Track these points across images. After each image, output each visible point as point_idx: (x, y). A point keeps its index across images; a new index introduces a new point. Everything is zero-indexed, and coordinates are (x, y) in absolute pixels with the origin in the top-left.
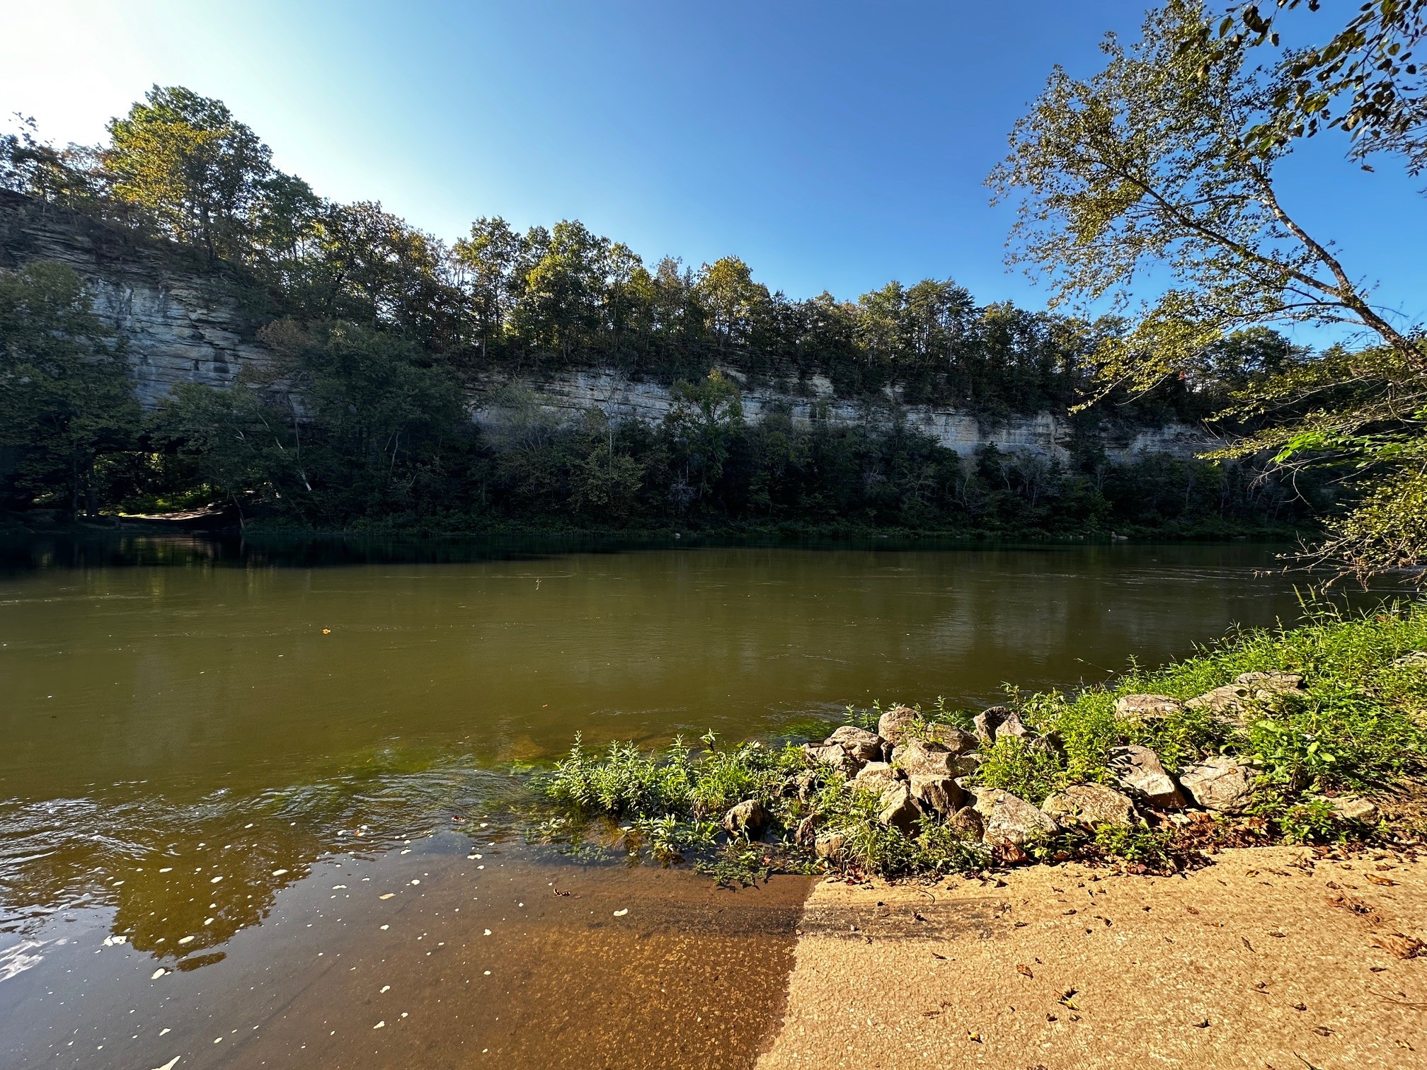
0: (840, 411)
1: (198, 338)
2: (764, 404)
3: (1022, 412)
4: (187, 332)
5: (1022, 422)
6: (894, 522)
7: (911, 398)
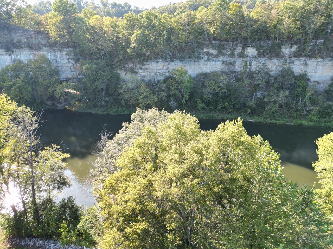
1: (69, 62)
4: (67, 61)
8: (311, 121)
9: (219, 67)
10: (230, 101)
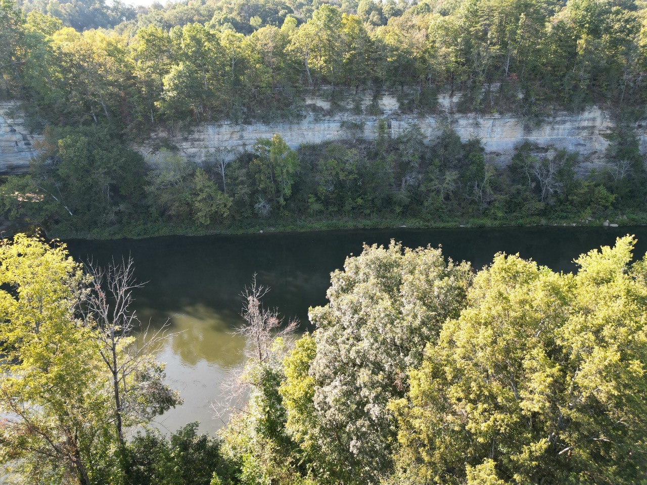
0: (401, 123)
2: (343, 124)
3: (568, 110)
5: (567, 118)
8: (495, 219)
9: (336, 133)
10: (364, 195)
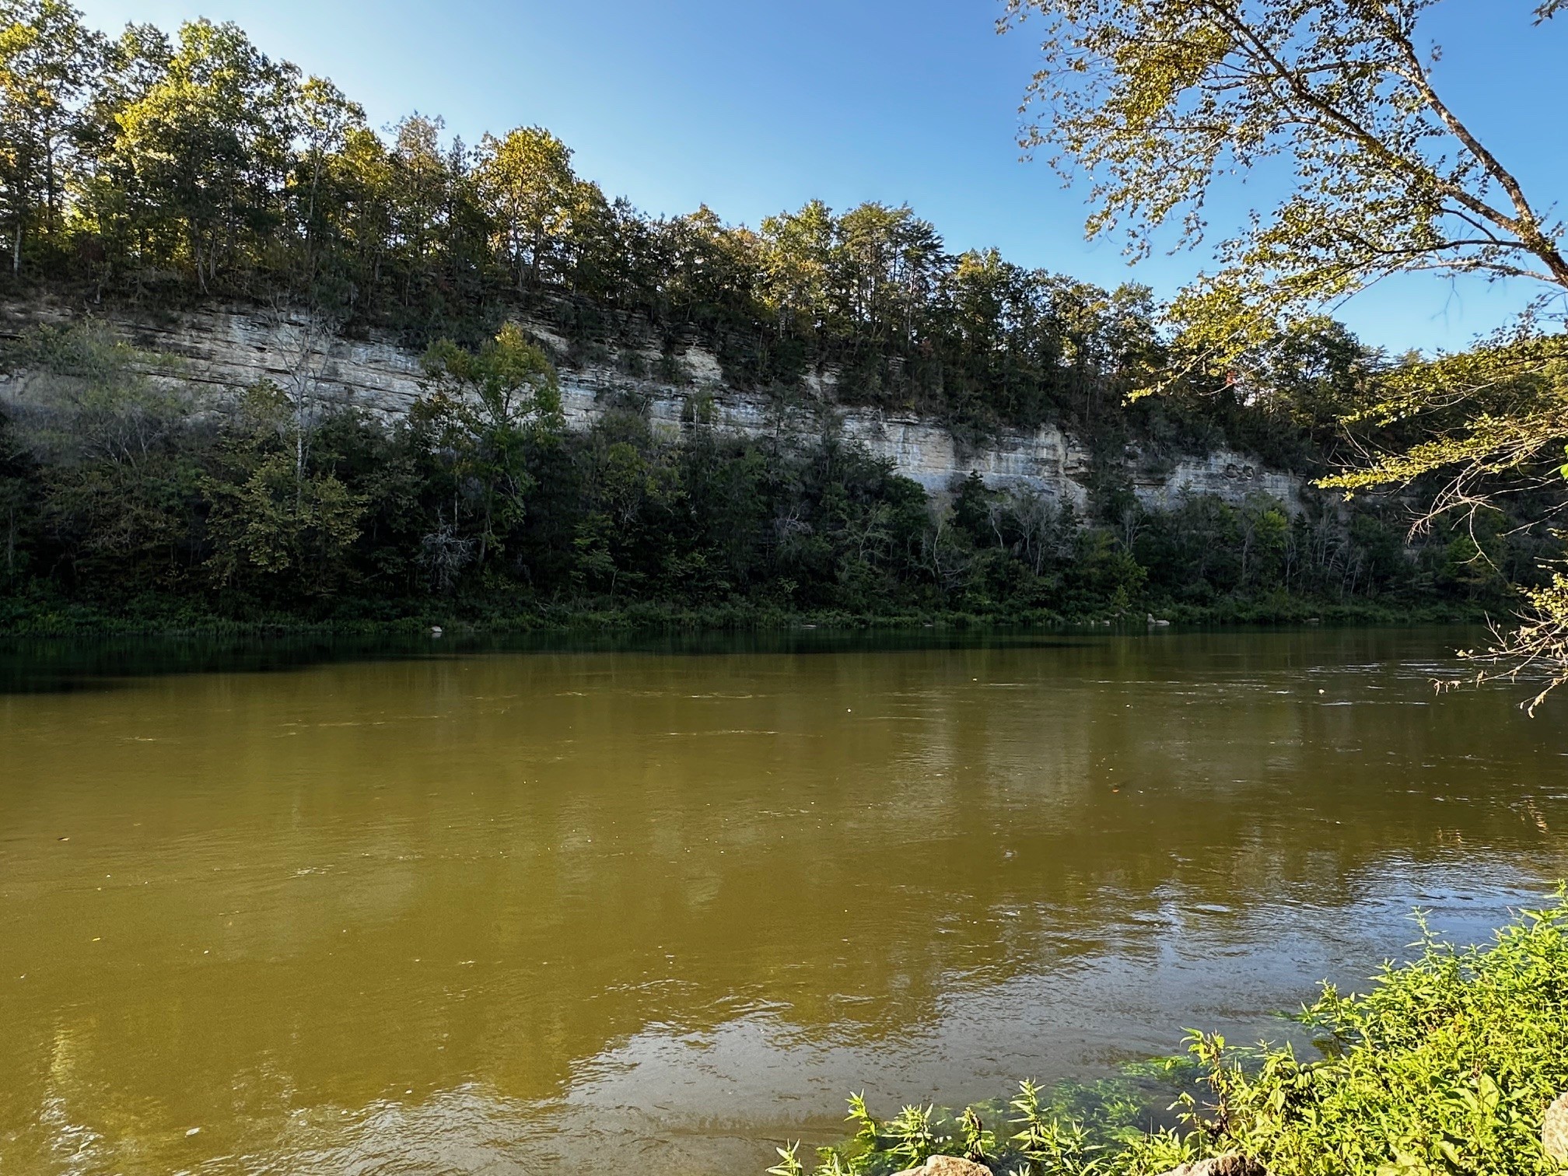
0: (733, 412)
2: (600, 394)
3: (1017, 424)
5: (1019, 440)
6: (826, 603)
7: (850, 395)
9: (582, 414)
